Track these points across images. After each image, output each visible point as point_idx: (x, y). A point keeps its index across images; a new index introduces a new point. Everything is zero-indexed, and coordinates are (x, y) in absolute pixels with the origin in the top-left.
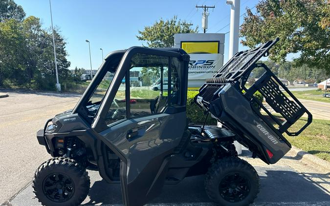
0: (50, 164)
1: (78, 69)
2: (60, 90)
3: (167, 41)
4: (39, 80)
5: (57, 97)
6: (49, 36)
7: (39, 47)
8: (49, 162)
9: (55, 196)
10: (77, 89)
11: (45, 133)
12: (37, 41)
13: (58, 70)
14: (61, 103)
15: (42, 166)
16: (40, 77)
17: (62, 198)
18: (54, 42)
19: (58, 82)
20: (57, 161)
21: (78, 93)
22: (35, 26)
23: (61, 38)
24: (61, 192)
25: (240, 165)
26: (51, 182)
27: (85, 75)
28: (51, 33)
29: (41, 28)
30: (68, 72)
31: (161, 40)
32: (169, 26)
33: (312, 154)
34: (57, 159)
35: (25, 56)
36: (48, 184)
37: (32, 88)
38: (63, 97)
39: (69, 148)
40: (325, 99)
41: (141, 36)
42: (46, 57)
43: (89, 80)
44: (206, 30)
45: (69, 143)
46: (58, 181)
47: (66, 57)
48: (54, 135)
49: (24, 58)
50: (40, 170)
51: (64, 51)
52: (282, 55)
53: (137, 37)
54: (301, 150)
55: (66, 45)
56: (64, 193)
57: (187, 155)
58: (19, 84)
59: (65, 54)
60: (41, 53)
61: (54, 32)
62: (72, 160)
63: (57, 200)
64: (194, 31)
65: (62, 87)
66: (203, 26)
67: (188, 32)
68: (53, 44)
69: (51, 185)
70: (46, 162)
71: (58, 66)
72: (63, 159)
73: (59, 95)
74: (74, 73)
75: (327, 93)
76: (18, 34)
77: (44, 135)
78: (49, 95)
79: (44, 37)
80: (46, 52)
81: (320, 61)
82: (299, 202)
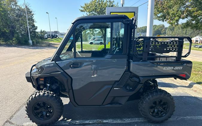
0: (37, 96)
1: (42, 31)
2: (32, 44)
3: (99, 12)
4: (18, 38)
5: (30, 49)
6: (23, 9)
7: (17, 17)
8: (36, 94)
9: (41, 116)
10: (43, 44)
11: (31, 74)
12: (15, 13)
13: (30, 31)
14: (34, 53)
15: (31, 97)
16: (18, 37)
17: (45, 117)
18: (26, 13)
19: (30, 39)
20: (41, 94)
21: (43, 46)
22: (14, 3)
23: (30, 11)
24: (44, 113)
25: (163, 94)
26: (38, 107)
27: (46, 35)
28: (24, 7)
29: (18, 4)
30: (36, 33)
31: (95, 12)
32: (100, 2)
33: (199, 84)
34: (42, 92)
35: (9, 23)
36: (36, 109)
37: (14, 43)
38: (34, 49)
39: (48, 84)
40: (194, 48)
41: (82, 9)
42: (22, 23)
43: (49, 38)
44: (123, 5)
45: (48, 81)
46: (43, 107)
47: (35, 23)
48: (39, 76)
49: (8, 24)
50: (30, 99)
51: (33, 19)
52: (176, 21)
53: (80, 10)
54: (192, 82)
55: (34, 15)
56: (46, 114)
57: (128, 88)
58: (6, 41)
59: (33, 21)
60: (18, 21)
61: (26, 6)
62: (52, 92)
63: (43, 119)
64: (116, 5)
65: (33, 42)
66: (122, 2)
67: (112, 6)
68: (26, 15)
69: (38, 109)
70: (34, 94)
71: (29, 29)
72: (45, 92)
73: (31, 47)
74: (40, 33)
75: (196, 45)
76: (3, 8)
77: (31, 76)
78: (25, 48)
79: (20, 10)
80: (21, 20)
81: (199, 25)
82: (198, 116)
